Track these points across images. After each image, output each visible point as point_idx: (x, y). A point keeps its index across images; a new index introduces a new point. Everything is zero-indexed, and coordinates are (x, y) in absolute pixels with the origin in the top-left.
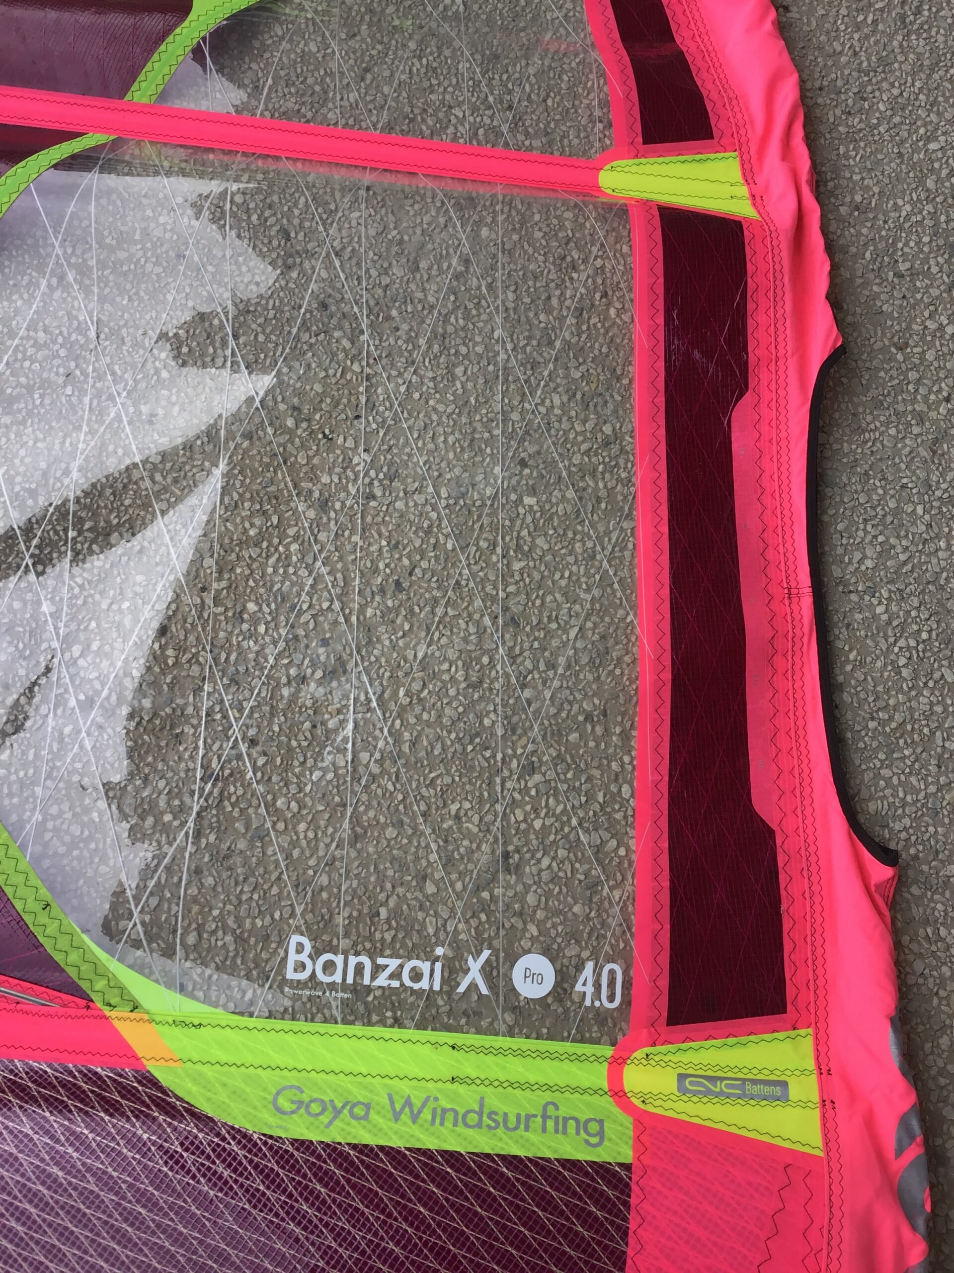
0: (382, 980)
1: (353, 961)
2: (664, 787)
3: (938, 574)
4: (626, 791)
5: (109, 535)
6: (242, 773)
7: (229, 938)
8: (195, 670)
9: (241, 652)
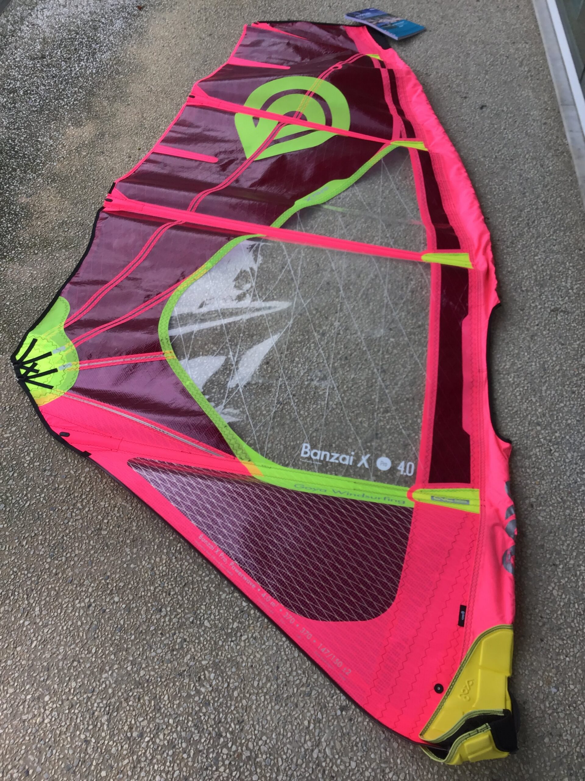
0: (332, 460)
1: (324, 453)
2: (433, 421)
3: (531, 372)
4: (419, 421)
5: (252, 336)
6: (290, 403)
7: (282, 447)
8: (277, 374)
9: (292, 371)
